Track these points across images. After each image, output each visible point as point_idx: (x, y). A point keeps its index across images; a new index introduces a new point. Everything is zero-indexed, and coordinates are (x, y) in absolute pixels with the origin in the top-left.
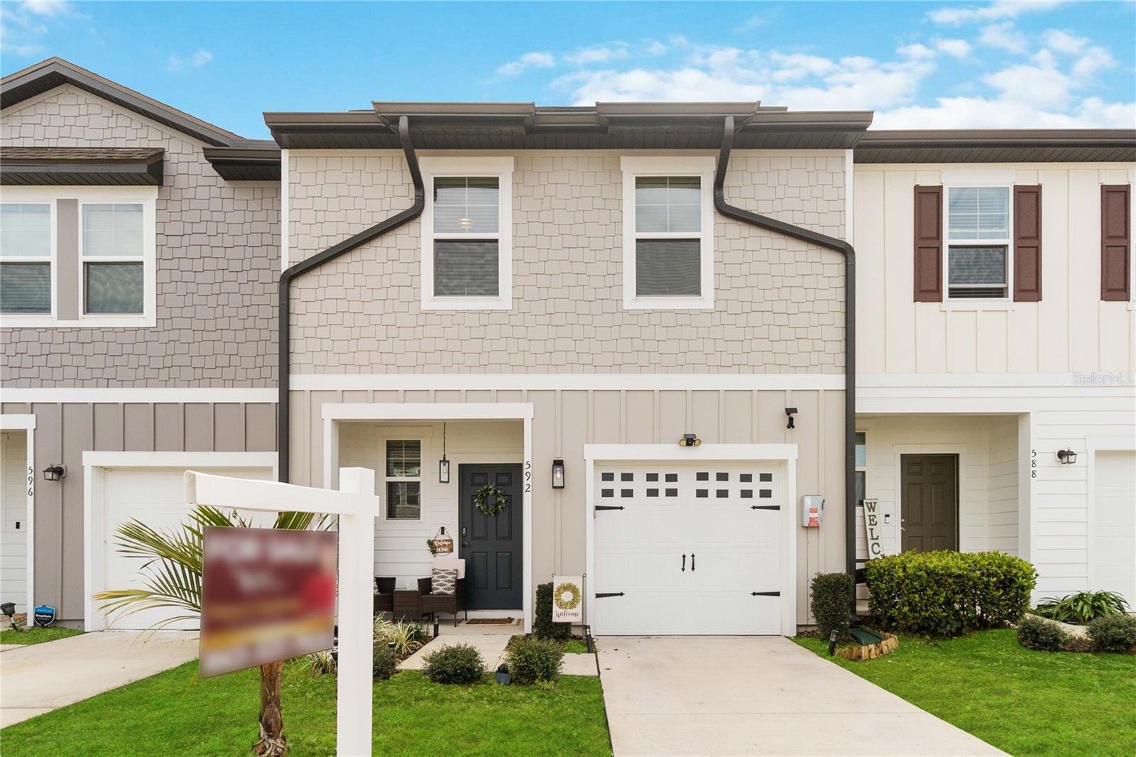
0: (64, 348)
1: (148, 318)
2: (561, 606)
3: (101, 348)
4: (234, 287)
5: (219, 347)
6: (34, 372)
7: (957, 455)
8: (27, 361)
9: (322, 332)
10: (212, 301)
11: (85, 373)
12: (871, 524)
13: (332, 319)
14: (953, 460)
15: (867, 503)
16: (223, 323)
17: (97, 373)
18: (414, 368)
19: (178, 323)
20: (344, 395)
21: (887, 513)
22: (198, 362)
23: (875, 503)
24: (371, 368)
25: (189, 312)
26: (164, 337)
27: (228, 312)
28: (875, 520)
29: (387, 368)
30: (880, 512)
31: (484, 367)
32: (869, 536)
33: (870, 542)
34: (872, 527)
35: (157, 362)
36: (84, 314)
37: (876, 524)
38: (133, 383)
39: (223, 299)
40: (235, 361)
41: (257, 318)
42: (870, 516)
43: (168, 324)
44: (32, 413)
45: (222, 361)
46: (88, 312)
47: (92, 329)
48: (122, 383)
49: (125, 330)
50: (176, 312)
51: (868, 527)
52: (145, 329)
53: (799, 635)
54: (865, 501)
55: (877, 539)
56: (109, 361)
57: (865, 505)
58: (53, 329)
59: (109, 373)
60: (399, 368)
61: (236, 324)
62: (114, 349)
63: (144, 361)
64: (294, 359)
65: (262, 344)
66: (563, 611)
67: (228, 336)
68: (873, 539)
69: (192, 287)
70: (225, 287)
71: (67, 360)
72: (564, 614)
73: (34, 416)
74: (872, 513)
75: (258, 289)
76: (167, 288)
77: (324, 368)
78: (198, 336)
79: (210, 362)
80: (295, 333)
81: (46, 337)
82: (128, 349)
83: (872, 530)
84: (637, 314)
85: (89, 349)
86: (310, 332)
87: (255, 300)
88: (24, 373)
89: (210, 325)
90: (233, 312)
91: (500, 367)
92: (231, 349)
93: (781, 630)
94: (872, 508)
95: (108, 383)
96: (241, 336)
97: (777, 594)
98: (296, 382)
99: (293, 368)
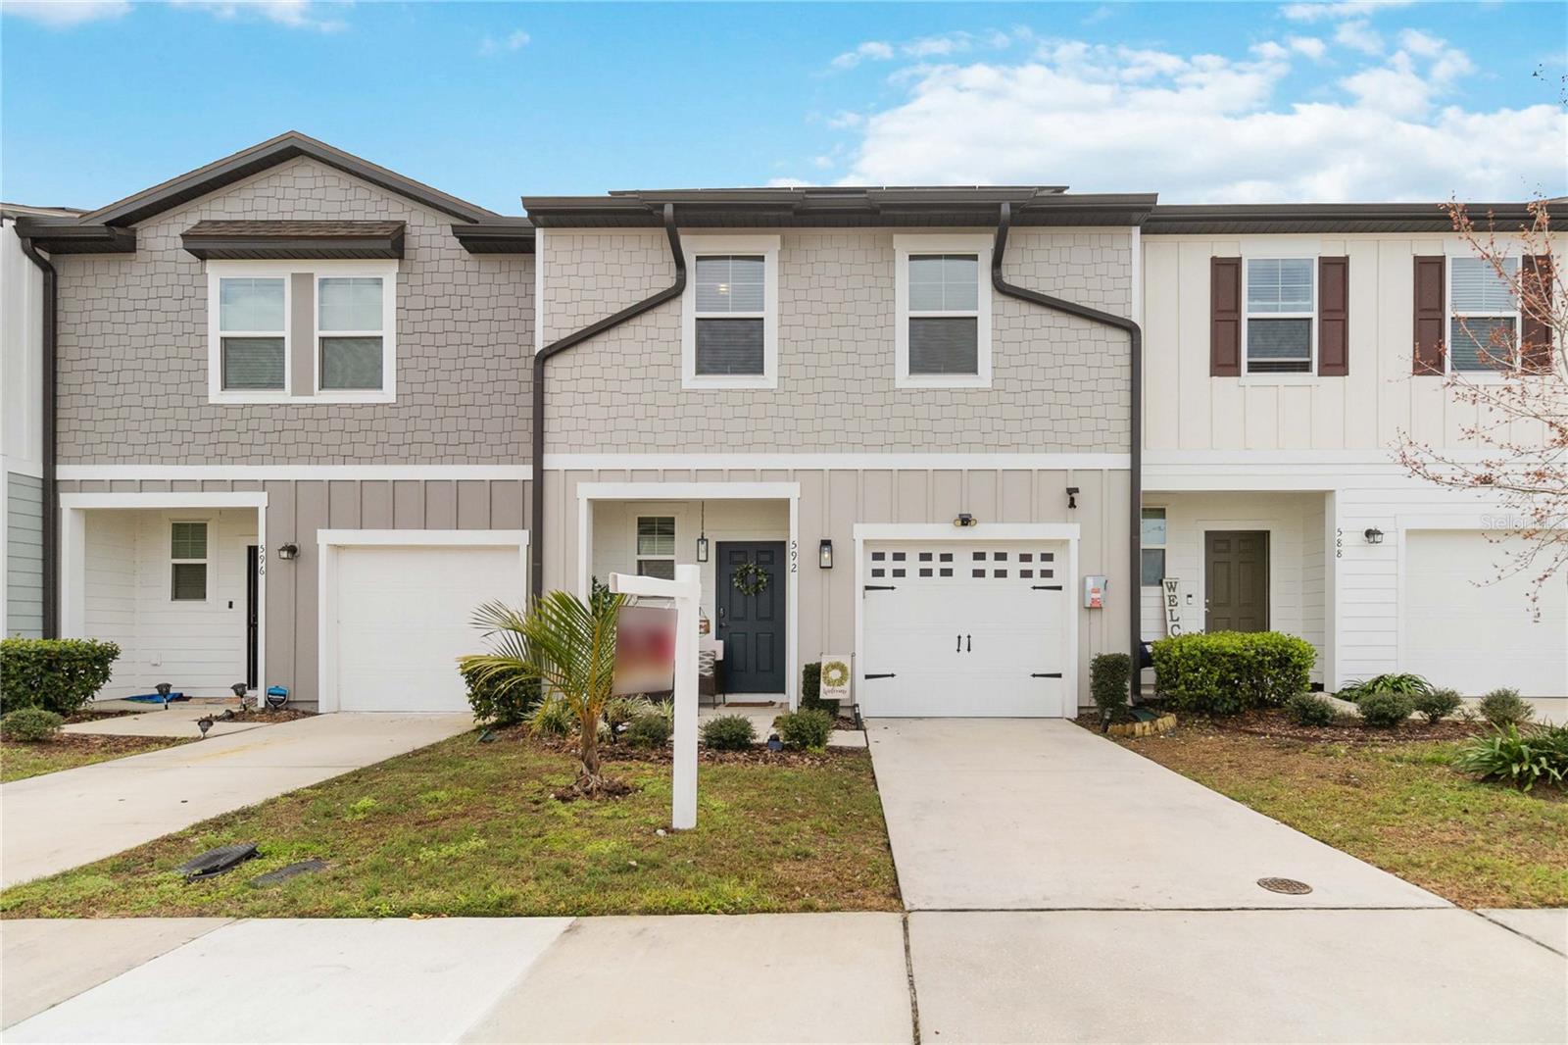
0: (299, 425)
1: (388, 393)
2: (828, 684)
3: (337, 424)
4: (479, 362)
5: (463, 424)
6: (266, 449)
7: (1268, 532)
8: (259, 438)
9: (578, 411)
10: (456, 376)
11: (319, 450)
12: (1170, 605)
13: (588, 398)
14: (1264, 536)
15: (1167, 583)
16: (466, 399)
17: (333, 450)
18: (673, 447)
19: (419, 399)
20: (600, 475)
21: (1189, 593)
22: (440, 439)
23: (1176, 583)
24: (628, 447)
25: (430, 387)
26: (404, 413)
27: (472, 387)
28: (1176, 600)
29: (646, 447)
30: (1181, 592)
31: (748, 447)
32: (1169, 618)
33: (1170, 624)
34: (1171, 608)
35: (397, 439)
36: (320, 389)
37: (1176, 605)
38: (372, 460)
39: (467, 374)
40: (479, 437)
41: (503, 394)
42: (1170, 596)
43: (408, 400)
44: (264, 490)
45: (467, 437)
46: (323, 387)
47: (328, 405)
48: (360, 460)
49: (363, 406)
50: (417, 388)
51: (1168, 608)
52: (384, 405)
53: (1080, 716)
54: (1164, 581)
55: (1177, 620)
56: (346, 438)
57: (1165, 585)
58: (287, 405)
59: (346, 450)
60: (659, 448)
61: (481, 399)
62: (351, 425)
63: (383, 437)
64: (548, 438)
65: (508, 420)
66: (830, 688)
67: (473, 412)
68: (1172, 620)
69: (434, 363)
70: (469, 362)
71: (301, 437)
72: (832, 691)
73: (266, 493)
74: (1172, 593)
75: (505, 363)
76: (407, 363)
77: (580, 447)
78: (440, 412)
79: (453, 439)
80: (550, 412)
81: (279, 413)
82: (365, 425)
83: (1171, 611)
84: (910, 392)
85: (324, 426)
86: (565, 411)
87: (501, 375)
88: (256, 450)
89: (454, 401)
90: (478, 388)
91: (765, 447)
92: (476, 425)
93: (1063, 711)
94: (1172, 588)
95: (345, 460)
96: (486, 412)
97: (1059, 676)
98: (550, 461)
99: (546, 447)
